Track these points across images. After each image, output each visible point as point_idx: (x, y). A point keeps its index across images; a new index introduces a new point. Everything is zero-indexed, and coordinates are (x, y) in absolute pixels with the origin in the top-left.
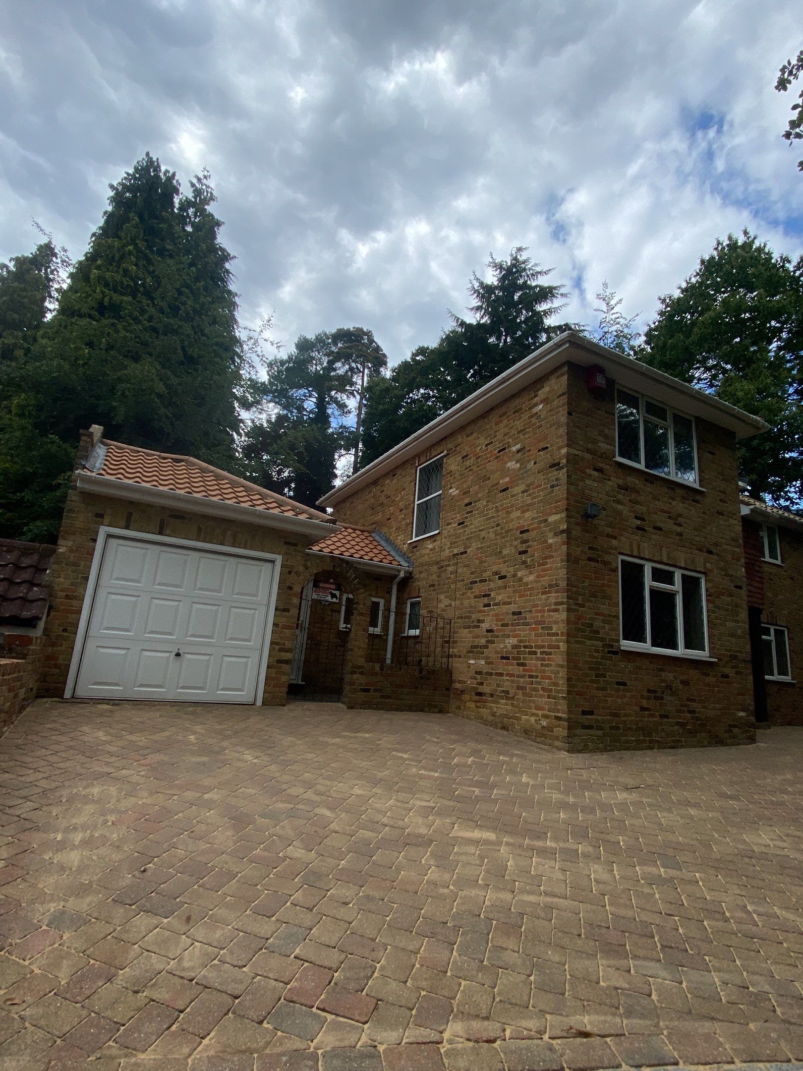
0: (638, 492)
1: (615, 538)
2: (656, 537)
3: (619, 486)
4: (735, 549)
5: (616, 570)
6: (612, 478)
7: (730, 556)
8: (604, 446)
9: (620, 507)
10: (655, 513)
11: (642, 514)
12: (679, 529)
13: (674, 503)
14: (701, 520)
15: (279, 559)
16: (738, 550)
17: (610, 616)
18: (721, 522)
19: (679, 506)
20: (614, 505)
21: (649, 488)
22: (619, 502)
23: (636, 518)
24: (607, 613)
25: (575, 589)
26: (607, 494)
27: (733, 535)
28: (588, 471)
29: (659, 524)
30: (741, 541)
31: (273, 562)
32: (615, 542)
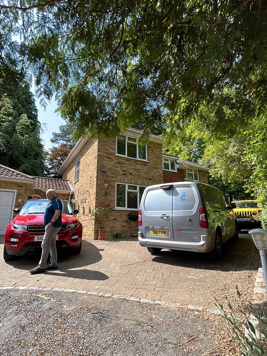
0: (124, 164)
1: (115, 178)
2: (130, 176)
3: (116, 162)
4: (160, 178)
5: (115, 187)
6: (114, 160)
7: (158, 180)
8: (111, 151)
9: (117, 168)
10: (130, 169)
11: (125, 170)
12: (139, 174)
13: (137, 166)
14: (147, 170)
15: (16, 191)
16: (161, 178)
17: (111, 200)
18: (155, 171)
19: (139, 167)
20: (115, 168)
21: (128, 162)
22: (116, 167)
23: (123, 171)
24: (110, 199)
25: (98, 193)
26: (112, 165)
27: (159, 174)
28: (105, 159)
29: (131, 173)
30: (162, 176)
31: (14, 192)
32: (114, 179)
